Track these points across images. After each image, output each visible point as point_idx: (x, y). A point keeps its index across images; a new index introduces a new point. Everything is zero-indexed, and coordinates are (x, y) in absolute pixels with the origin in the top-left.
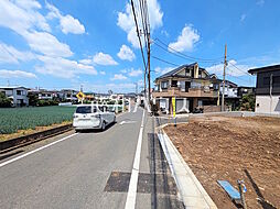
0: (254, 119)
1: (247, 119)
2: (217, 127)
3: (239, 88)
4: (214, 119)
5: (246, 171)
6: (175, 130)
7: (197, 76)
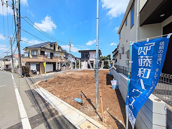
0: (81, 71)
1: (79, 72)
2: (69, 77)
3: (76, 58)
4: (68, 73)
5: (82, 92)
6: (46, 84)
7: (57, 50)
